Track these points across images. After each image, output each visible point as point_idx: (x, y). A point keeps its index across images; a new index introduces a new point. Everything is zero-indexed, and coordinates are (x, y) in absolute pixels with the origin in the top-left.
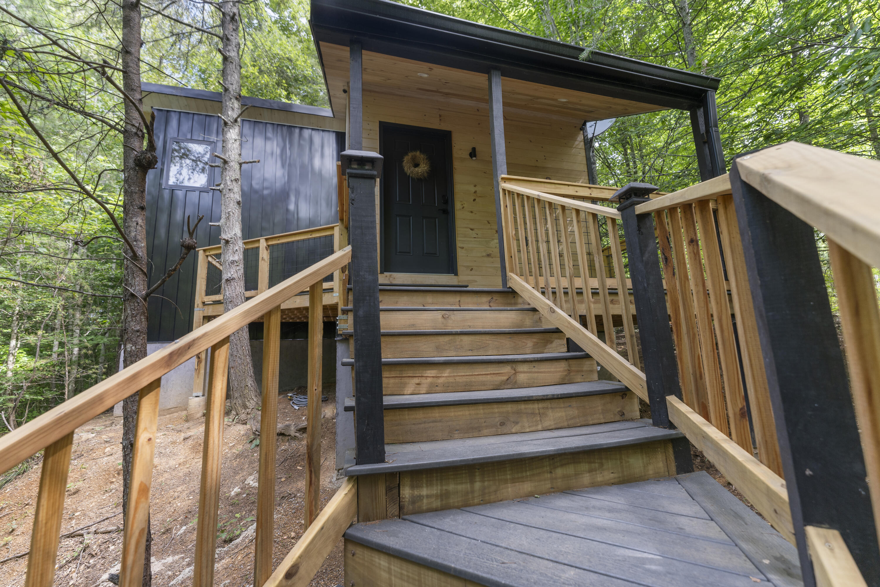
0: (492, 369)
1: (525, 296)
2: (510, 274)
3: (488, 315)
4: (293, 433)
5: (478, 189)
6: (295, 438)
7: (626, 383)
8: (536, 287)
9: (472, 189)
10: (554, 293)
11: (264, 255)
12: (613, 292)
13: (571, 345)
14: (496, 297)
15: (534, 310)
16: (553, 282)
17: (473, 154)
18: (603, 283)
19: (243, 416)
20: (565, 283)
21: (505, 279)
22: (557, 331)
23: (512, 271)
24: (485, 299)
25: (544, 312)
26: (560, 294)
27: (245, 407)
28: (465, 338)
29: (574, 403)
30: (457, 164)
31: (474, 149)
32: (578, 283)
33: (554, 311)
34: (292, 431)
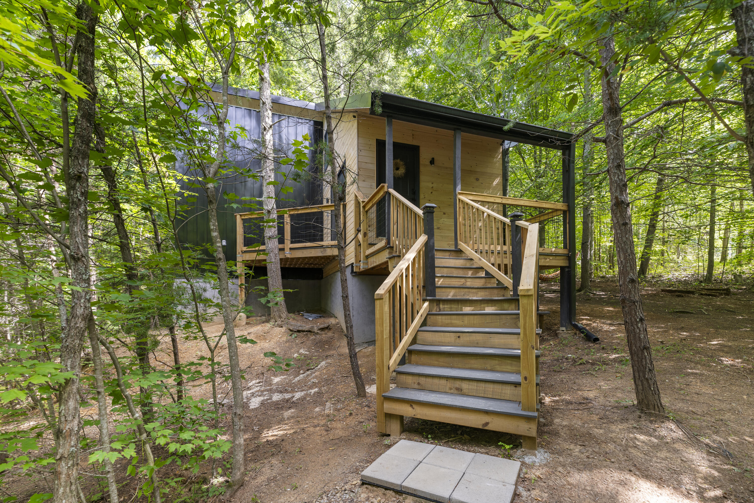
0: (458, 280)
1: (467, 253)
2: (459, 242)
3: (451, 260)
4: (316, 331)
5: (434, 185)
6: (317, 333)
7: (506, 285)
8: (473, 249)
9: (430, 185)
10: (481, 252)
11: (287, 219)
12: (505, 253)
13: (487, 273)
14: (452, 253)
15: (472, 259)
16: (481, 247)
17: (432, 162)
18: (502, 248)
19: (280, 323)
20: (486, 248)
21: (456, 244)
22: (482, 268)
23: (461, 241)
24: (447, 254)
25: (476, 260)
26: (484, 252)
27: (280, 317)
28: (445, 269)
29: (487, 290)
30: (422, 169)
31: (433, 159)
32: (492, 247)
33: (480, 260)
34: (316, 330)
